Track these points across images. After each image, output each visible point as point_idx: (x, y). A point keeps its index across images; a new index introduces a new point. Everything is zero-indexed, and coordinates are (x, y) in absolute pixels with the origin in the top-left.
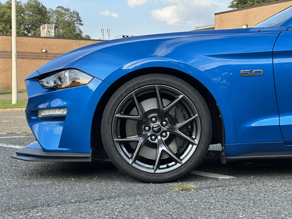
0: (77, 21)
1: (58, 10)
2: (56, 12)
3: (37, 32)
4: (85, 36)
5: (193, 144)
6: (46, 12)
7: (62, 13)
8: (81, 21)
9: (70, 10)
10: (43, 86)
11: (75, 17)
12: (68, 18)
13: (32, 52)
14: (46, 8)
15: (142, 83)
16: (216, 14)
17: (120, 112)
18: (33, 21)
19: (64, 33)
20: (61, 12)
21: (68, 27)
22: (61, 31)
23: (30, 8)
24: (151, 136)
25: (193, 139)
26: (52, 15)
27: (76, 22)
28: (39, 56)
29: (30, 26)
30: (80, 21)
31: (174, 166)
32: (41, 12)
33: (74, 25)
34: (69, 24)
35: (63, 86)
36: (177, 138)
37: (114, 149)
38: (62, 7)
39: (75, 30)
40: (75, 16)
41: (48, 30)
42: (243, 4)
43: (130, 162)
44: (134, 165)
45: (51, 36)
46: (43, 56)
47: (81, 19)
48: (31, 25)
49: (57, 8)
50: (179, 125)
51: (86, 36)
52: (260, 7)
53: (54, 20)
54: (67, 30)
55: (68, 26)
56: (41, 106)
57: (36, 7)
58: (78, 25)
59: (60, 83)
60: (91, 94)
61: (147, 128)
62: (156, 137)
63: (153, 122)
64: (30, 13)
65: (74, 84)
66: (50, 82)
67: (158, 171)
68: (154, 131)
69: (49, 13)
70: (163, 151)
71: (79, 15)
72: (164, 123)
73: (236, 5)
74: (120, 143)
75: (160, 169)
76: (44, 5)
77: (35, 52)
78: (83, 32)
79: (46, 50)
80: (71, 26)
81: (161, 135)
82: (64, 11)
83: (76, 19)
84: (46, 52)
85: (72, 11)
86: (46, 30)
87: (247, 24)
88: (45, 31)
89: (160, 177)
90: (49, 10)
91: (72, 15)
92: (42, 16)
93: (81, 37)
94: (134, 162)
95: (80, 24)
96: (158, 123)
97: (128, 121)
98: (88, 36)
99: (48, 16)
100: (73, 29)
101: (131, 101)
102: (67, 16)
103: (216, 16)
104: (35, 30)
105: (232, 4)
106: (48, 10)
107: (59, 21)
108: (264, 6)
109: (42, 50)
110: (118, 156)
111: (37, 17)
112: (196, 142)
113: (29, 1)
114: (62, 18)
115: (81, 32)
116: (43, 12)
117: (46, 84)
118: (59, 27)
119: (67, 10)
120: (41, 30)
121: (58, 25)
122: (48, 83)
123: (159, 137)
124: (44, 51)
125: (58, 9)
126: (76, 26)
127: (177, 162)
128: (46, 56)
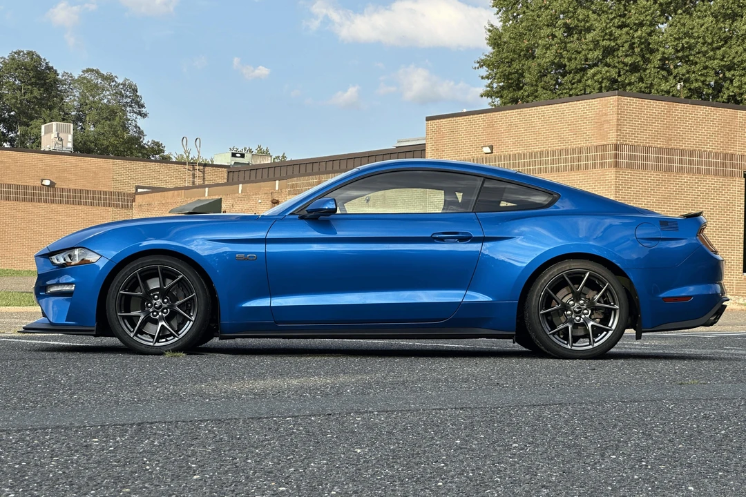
0: (131, 106)
1: (84, 78)
2: (81, 80)
3: (32, 128)
4: (149, 144)
5: (190, 320)
6: (56, 81)
7: (96, 85)
8: (143, 106)
9: (116, 79)
10: (53, 263)
11: (127, 97)
12: (109, 97)
13: (20, 184)
14: (56, 71)
15: (145, 263)
16: (428, 119)
17: (124, 289)
18: (21, 103)
19: (99, 134)
20: (93, 82)
21: (110, 120)
22: (92, 129)
23: (16, 69)
24: (153, 312)
25: (191, 316)
26: (69, 88)
27: (128, 109)
28: (35, 194)
29: (12, 113)
30: (138, 105)
31: (172, 340)
32: (43, 82)
33: (125, 114)
34: (112, 113)
35: (73, 263)
36: (178, 315)
37: (117, 323)
38: (97, 72)
39: (125, 129)
40: (128, 93)
41: (58, 134)
42: (514, 89)
43: (132, 335)
44: (135, 338)
45: (64, 149)
46: (44, 195)
47: (142, 102)
48: (17, 111)
49: (83, 71)
50: (178, 303)
51: (154, 142)
52: (519, 110)
53: (75, 100)
54: (107, 129)
55: (109, 117)
56: (48, 283)
57: (32, 70)
58: (135, 115)
59: (69, 261)
60: (98, 272)
61: (149, 305)
62: (158, 314)
63: (155, 300)
64: (17, 83)
65: (84, 262)
66: (60, 259)
67: (157, 344)
68: (156, 308)
69: (62, 82)
70: (162, 326)
71: (137, 91)
72: (166, 300)
73: (497, 92)
74: (124, 317)
75: (159, 342)
76: (50, 65)
77: (26, 184)
78: (145, 134)
79: (51, 182)
80: (117, 119)
81: (162, 312)
82: (100, 81)
83: (129, 100)
84: (52, 185)
85: (120, 80)
86: (54, 135)
87: (491, 144)
88: (52, 137)
89: (159, 350)
90: (63, 76)
91: (121, 92)
92: (47, 90)
93: (139, 145)
94: (136, 335)
95: (140, 113)
96: (160, 300)
97: (133, 298)
98: (158, 143)
99: (60, 91)
100: (122, 126)
101: (135, 279)
102: (108, 93)
103: (429, 122)
104: (28, 126)
105: (489, 89)
106: (60, 77)
107: (87, 105)
108: (517, 110)
109: (42, 180)
110: (121, 329)
111: (31, 93)
112: (193, 319)
113: (15, 53)
114: (94, 97)
115: (141, 133)
116: (47, 81)
117: (56, 262)
118: (88, 119)
119: (109, 79)
120: (43, 134)
121: (85, 115)
122: (58, 260)
123: (160, 314)
124: (47, 183)
125: (86, 75)
126: (129, 117)
127: (175, 336)
128: (51, 195)
